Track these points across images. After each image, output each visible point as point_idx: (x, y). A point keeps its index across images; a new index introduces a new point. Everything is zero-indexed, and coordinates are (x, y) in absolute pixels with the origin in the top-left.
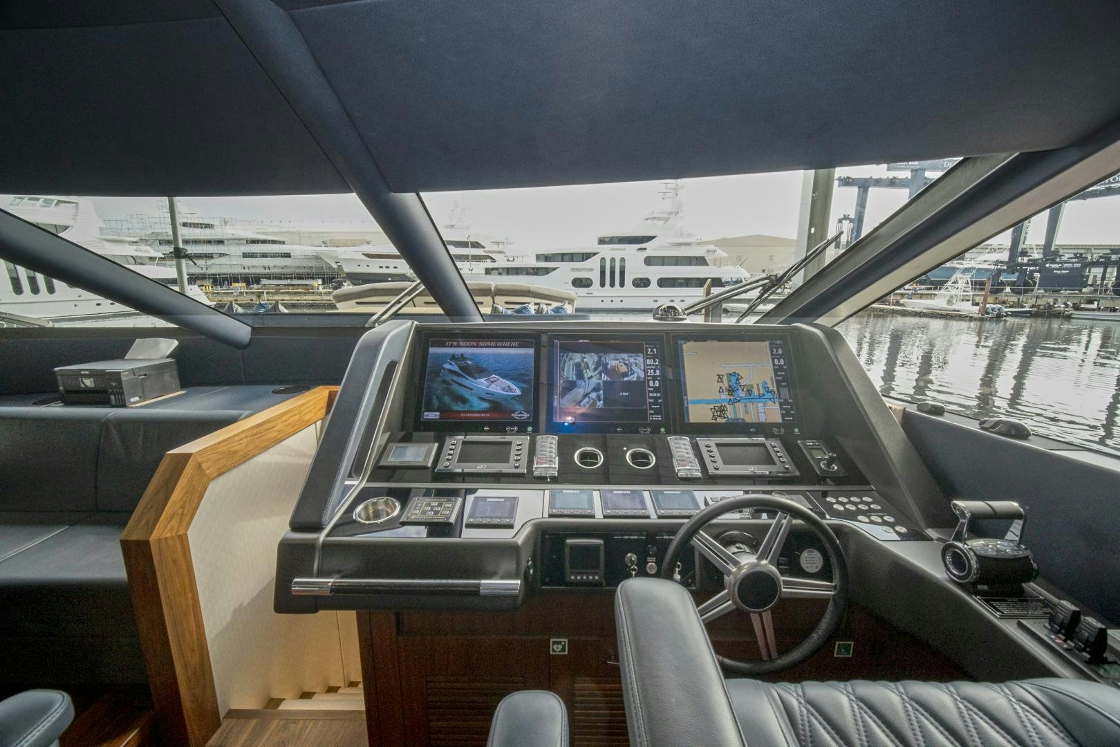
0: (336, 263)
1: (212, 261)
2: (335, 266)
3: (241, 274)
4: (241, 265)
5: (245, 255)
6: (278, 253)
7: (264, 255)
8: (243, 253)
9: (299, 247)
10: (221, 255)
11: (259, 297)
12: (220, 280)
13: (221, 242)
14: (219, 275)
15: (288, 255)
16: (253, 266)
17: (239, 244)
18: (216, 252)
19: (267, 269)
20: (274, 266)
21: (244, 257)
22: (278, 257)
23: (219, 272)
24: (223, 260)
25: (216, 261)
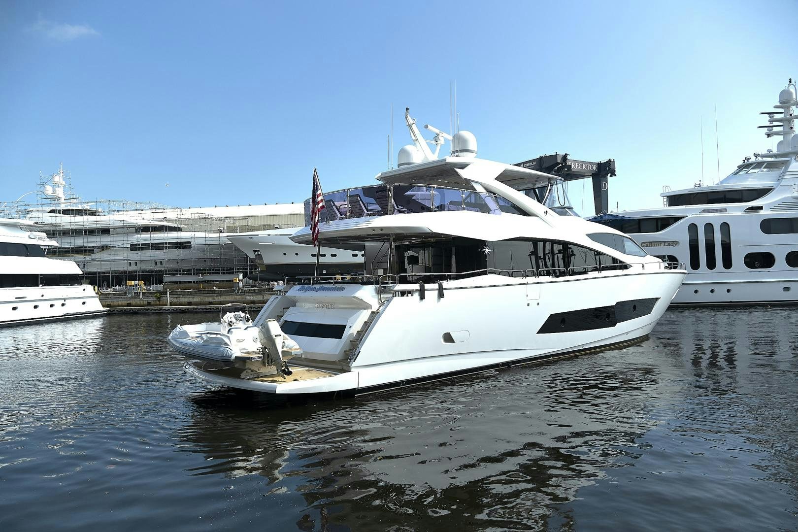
0: (255, 251)
1: (93, 256)
2: (252, 256)
3: (126, 272)
4: (127, 260)
5: (134, 247)
6: (176, 243)
7: (158, 246)
8: (131, 245)
9: (202, 234)
10: (104, 248)
11: (159, 299)
12: (99, 281)
13: (105, 231)
14: (99, 273)
15: (186, 245)
16: (141, 261)
17: (127, 233)
18: (99, 244)
19: (159, 264)
20: (169, 260)
21: (132, 249)
22: (176, 247)
23: (99, 270)
24: (105, 255)
25: (96, 256)
